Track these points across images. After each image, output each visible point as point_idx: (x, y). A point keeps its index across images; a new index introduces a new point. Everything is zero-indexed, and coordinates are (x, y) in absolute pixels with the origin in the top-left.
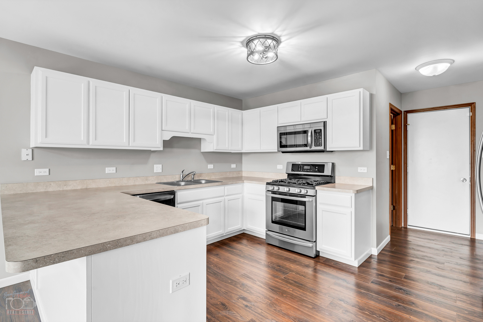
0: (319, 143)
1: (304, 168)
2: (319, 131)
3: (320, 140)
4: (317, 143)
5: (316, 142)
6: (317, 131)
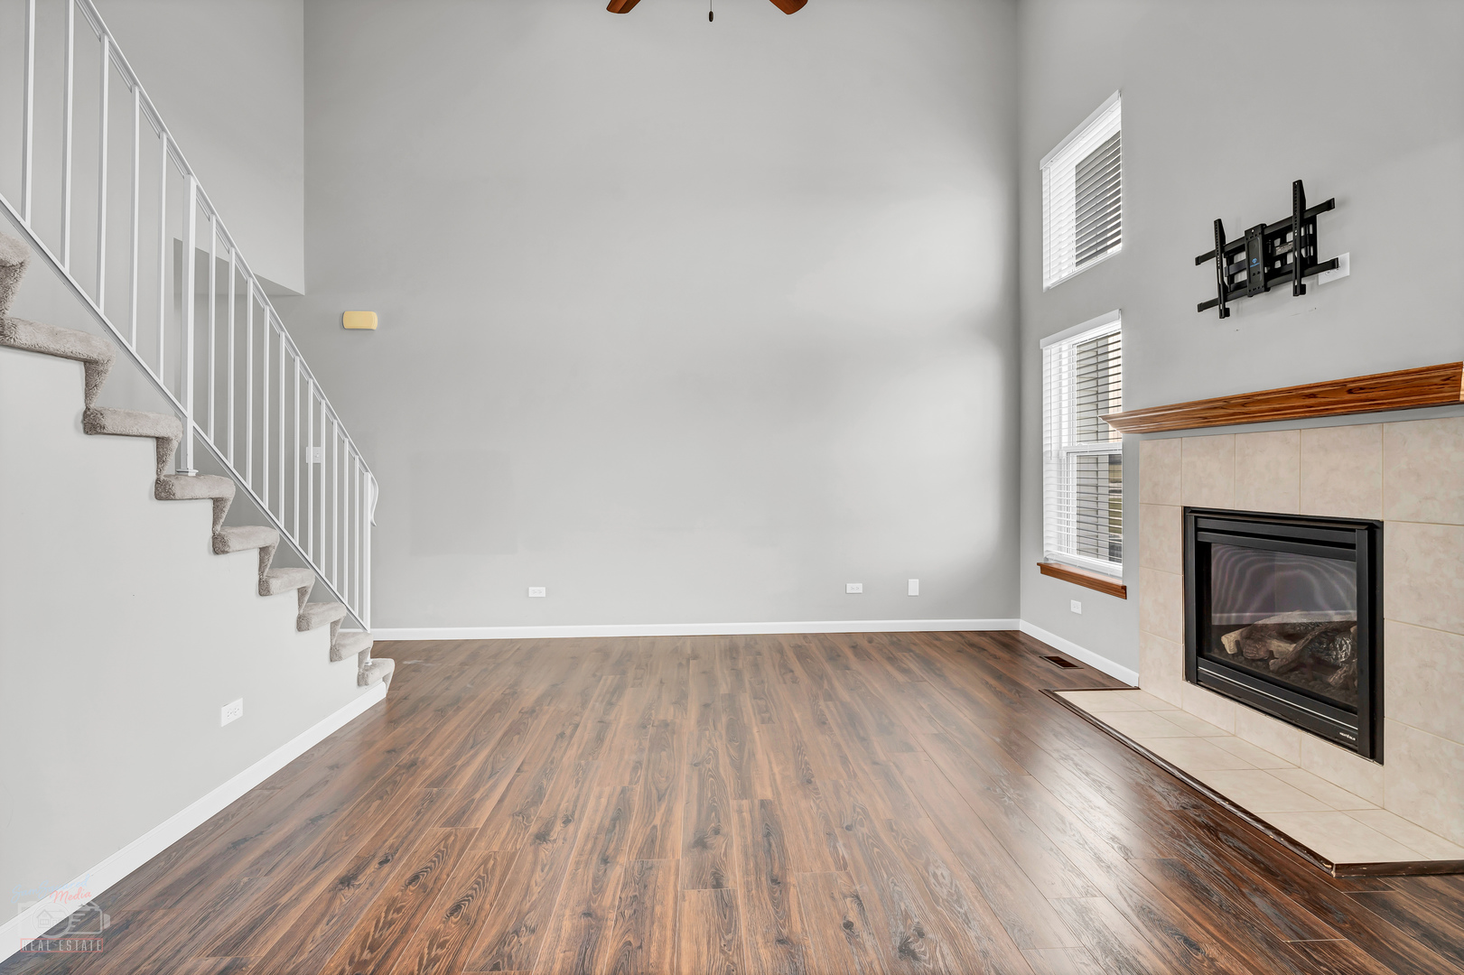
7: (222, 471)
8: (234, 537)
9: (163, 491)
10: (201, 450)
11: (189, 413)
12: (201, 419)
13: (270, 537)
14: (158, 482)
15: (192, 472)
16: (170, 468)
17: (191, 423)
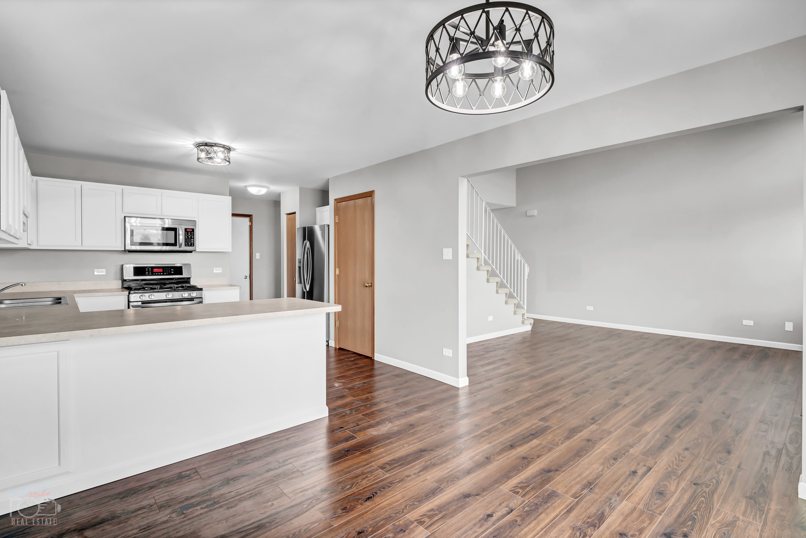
0: (191, 243)
1: (154, 271)
2: (191, 230)
3: (192, 240)
4: (188, 243)
5: (187, 241)
6: (187, 230)
7: (489, 264)
8: (491, 279)
9: (478, 269)
10: (485, 259)
11: (483, 252)
12: (485, 253)
13: (498, 280)
14: (477, 267)
15: (483, 265)
16: (479, 264)
17: (483, 254)
